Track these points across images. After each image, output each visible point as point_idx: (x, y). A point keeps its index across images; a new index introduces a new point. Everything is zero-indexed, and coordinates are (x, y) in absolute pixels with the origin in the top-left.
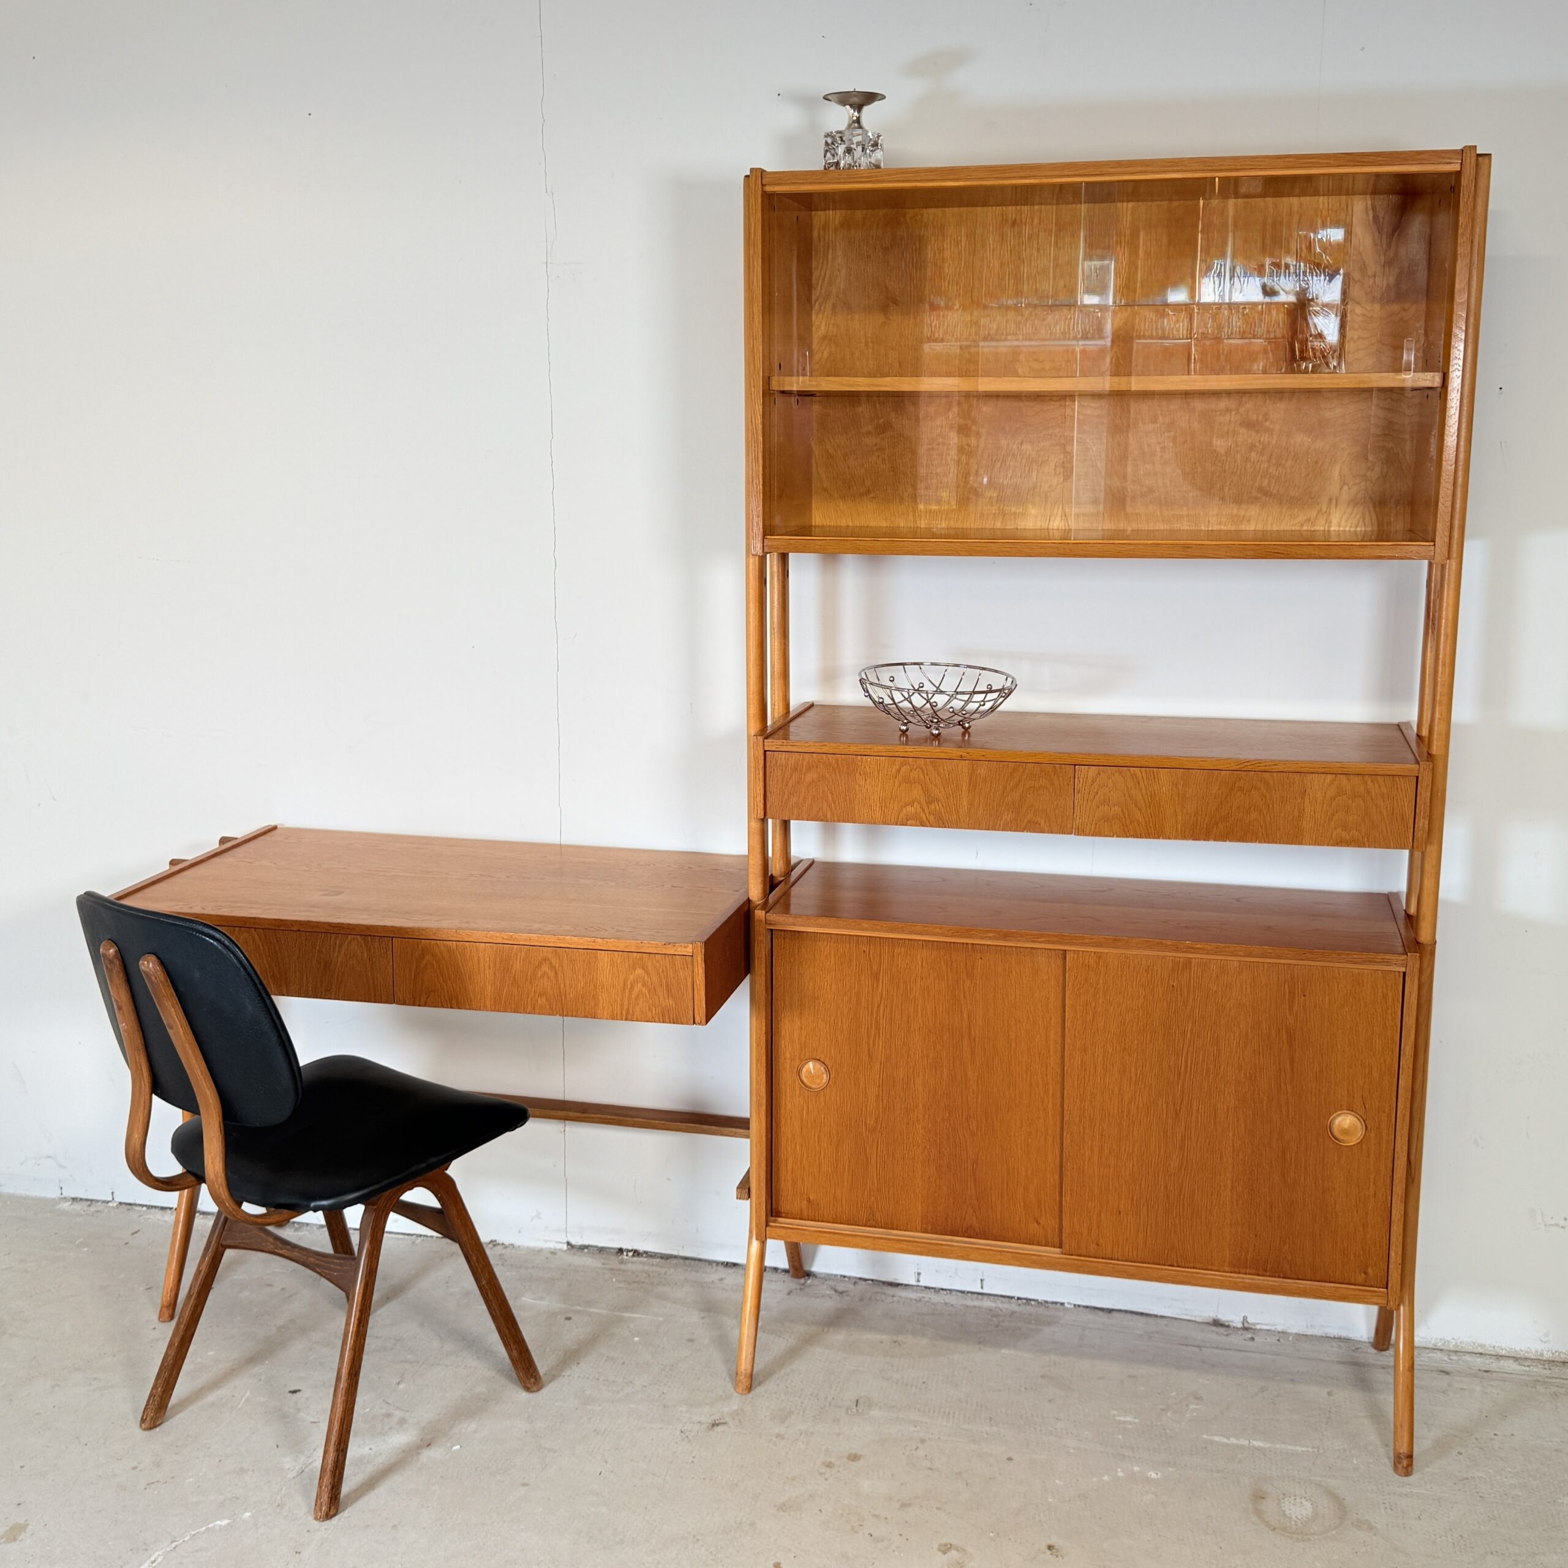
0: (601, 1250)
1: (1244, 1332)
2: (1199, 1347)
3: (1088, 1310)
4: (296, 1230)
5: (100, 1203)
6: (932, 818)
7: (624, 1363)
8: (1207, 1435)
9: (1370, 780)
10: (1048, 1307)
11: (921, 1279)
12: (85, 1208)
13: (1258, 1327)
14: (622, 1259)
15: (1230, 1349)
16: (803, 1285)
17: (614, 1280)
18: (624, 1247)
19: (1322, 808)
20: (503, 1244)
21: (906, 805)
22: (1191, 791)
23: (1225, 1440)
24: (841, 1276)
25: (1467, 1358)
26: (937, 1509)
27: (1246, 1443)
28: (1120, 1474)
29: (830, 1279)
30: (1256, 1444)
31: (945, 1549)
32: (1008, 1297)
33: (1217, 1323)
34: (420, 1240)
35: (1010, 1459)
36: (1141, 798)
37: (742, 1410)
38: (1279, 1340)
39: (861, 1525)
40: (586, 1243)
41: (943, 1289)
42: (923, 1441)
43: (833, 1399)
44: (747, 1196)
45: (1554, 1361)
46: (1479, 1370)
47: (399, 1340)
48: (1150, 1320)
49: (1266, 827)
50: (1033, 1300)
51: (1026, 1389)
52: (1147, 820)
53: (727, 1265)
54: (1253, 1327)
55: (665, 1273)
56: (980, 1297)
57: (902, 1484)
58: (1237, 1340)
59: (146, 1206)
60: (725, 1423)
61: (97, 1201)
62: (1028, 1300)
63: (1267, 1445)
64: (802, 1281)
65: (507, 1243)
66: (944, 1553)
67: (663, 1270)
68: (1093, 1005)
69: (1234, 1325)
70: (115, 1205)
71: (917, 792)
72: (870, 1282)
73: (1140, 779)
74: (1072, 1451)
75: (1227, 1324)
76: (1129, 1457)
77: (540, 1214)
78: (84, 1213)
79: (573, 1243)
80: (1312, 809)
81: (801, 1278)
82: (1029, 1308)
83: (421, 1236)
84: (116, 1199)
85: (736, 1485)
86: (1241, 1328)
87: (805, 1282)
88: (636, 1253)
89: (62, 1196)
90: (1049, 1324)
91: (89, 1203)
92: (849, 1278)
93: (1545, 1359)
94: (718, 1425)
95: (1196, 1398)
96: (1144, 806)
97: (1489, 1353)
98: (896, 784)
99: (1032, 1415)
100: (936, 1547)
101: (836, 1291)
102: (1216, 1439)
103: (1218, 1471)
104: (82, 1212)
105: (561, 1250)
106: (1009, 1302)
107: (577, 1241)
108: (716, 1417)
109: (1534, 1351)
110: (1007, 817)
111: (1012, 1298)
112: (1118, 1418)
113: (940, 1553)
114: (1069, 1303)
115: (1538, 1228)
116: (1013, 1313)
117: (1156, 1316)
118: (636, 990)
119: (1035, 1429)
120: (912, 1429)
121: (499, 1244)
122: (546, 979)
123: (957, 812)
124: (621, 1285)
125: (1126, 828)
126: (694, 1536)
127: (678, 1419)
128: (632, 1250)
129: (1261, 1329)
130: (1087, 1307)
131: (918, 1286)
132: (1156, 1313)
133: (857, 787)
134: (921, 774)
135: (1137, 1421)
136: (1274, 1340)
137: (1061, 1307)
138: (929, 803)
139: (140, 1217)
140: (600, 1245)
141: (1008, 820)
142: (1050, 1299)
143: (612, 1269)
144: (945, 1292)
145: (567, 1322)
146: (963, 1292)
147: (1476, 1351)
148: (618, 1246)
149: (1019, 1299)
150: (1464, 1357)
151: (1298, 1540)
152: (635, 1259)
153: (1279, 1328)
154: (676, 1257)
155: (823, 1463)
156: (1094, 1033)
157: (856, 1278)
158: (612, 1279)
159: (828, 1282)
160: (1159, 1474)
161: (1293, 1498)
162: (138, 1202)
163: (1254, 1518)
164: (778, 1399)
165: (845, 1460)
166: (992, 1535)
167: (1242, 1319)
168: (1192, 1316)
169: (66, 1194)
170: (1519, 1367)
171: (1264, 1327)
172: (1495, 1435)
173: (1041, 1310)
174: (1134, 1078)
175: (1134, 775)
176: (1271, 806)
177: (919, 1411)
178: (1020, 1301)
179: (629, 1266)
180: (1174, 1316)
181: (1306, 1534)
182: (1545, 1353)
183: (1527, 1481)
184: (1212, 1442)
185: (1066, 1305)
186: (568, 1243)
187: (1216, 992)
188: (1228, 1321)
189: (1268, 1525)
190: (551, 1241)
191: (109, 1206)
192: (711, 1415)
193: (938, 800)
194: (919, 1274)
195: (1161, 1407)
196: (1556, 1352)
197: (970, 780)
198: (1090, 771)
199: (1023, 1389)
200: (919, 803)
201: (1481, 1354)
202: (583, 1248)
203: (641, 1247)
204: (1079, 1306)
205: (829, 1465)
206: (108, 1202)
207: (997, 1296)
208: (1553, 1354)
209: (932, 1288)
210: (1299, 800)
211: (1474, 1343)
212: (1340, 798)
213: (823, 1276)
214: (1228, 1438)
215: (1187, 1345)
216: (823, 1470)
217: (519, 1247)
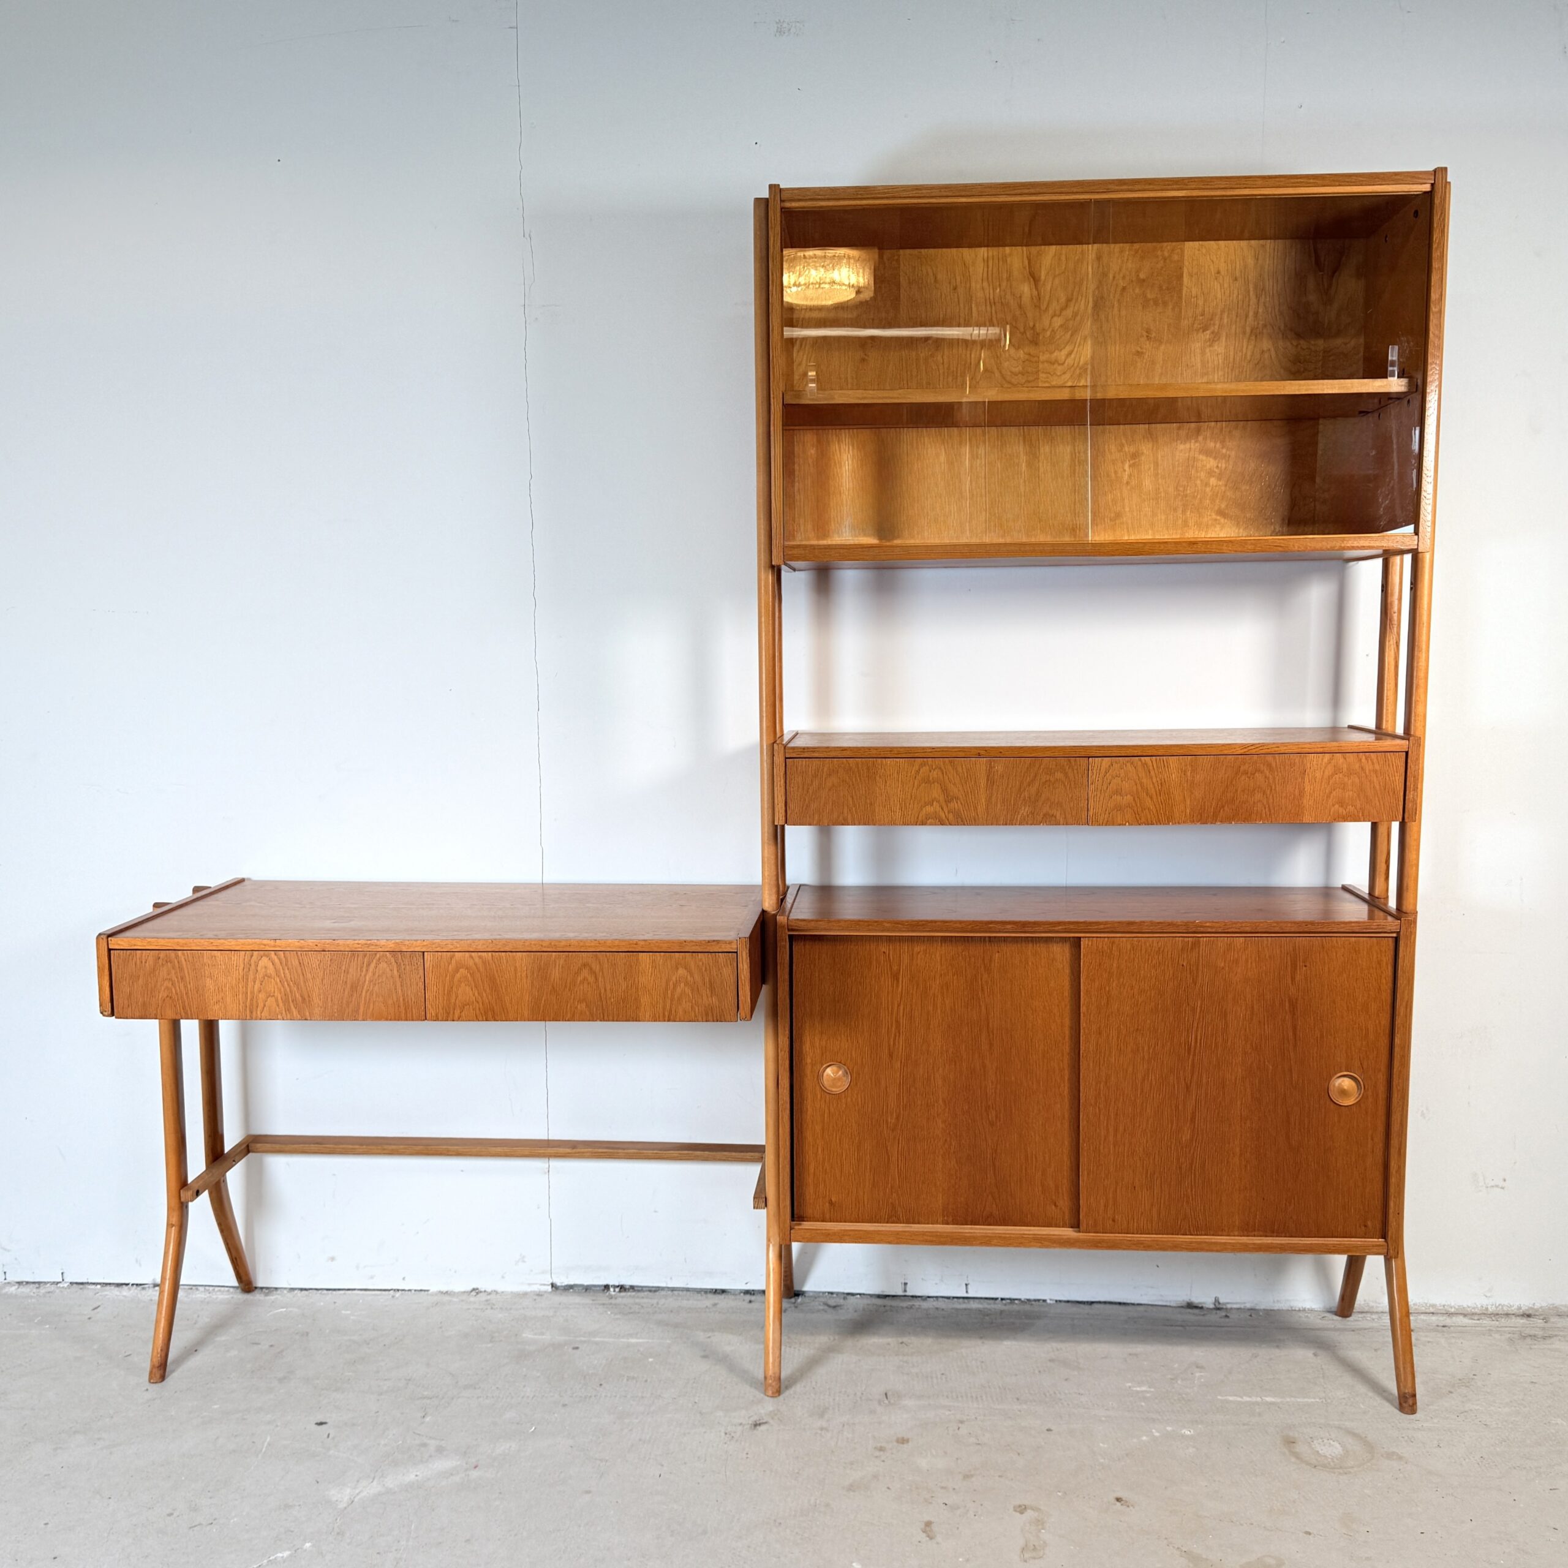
0: (587, 1289)
1: (1218, 1312)
2: (1182, 1326)
3: (1069, 1304)
4: (267, 1295)
5: (48, 1285)
6: (951, 816)
7: (646, 1381)
8: (1222, 1396)
9: (1364, 757)
10: (1032, 1305)
11: (908, 1289)
12: (35, 1290)
13: (1229, 1306)
14: (610, 1295)
15: (1211, 1326)
16: (794, 1303)
17: (609, 1313)
18: (611, 1283)
19: (1321, 786)
20: (485, 1291)
21: (926, 804)
22: (1198, 777)
23: (1239, 1399)
24: (829, 1293)
25: (1422, 1317)
26: (1000, 1476)
27: (1259, 1399)
28: (1157, 1434)
29: (819, 1297)
30: (1269, 1399)
31: (1021, 1509)
32: (992, 1299)
33: (1190, 1306)
34: (398, 1294)
35: (1049, 1430)
36: (1151, 786)
37: (778, 1411)
38: (1251, 1316)
39: (932, 1497)
40: (572, 1283)
41: (929, 1297)
42: (962, 1422)
43: (862, 1394)
44: (764, 1204)
45: (1498, 1314)
46: (1438, 1326)
47: (409, 1380)
48: (1130, 1308)
49: (1269, 807)
50: (1016, 1299)
51: (1040, 1372)
52: (1157, 806)
53: (716, 1292)
54: (1224, 1307)
55: (658, 1303)
56: (966, 1301)
57: (957, 1459)
58: (1214, 1317)
59: (100, 1284)
60: (766, 1423)
61: (46, 1283)
62: (1012, 1300)
63: (1279, 1400)
64: (793, 1300)
65: (489, 1290)
66: (1021, 1513)
67: (655, 1301)
68: (1107, 989)
69: (1207, 1306)
70: (66, 1285)
71: (936, 792)
72: (858, 1296)
73: (1151, 768)
74: (1103, 1419)
75: (1200, 1306)
76: (1158, 1419)
77: (524, 1257)
78: (35, 1295)
79: (559, 1284)
80: (1312, 787)
81: (791, 1298)
82: (1015, 1306)
83: (398, 1290)
84: (65, 1280)
85: (798, 1473)
86: (1214, 1309)
87: (796, 1301)
88: (622, 1288)
89: (6, 1281)
90: (1039, 1317)
91: (37, 1285)
92: (838, 1294)
93: (1489, 1313)
94: (760, 1424)
95: (1197, 1367)
96: (1154, 794)
97: (1439, 1312)
98: (916, 784)
99: (1055, 1393)
100: (1012, 1509)
101: (829, 1306)
102: (1231, 1398)
103: (1244, 1425)
104: (32, 1294)
105: (546, 1292)
106: (995, 1304)
107: (561, 1281)
108: (755, 1418)
109: (1479, 1306)
110: (1024, 811)
111: (997, 1299)
112: (1135, 1389)
113: (1018, 1514)
114: (1051, 1300)
115: (1480, 1191)
116: (1002, 1312)
117: (1133, 1304)
118: (679, 990)
119: (1062, 1404)
120: (947, 1413)
121: (481, 1292)
122: (585, 985)
123: (976, 808)
124: (617, 1316)
125: (1137, 816)
126: (775, 1521)
127: (719, 1423)
128: (618, 1286)
129: (1231, 1309)
130: (1068, 1302)
131: (905, 1296)
132: (1133, 1302)
133: (877, 789)
134: (940, 773)
135: (1152, 1390)
136: (1247, 1315)
137: (1044, 1303)
138: (947, 802)
139: (95, 1294)
140: (586, 1283)
141: (1025, 814)
142: (1032, 1298)
143: (604, 1304)
144: (932, 1299)
145: (575, 1351)
146: (948, 1298)
147: (1428, 1311)
148: (605, 1283)
149: (1002, 1299)
150: (1419, 1317)
151: (1340, 1474)
152: (623, 1294)
153: (1248, 1306)
154: (663, 1289)
155: (875, 1448)
156: (1109, 1016)
157: (844, 1293)
158: (606, 1312)
159: (817, 1299)
160: (1192, 1431)
161: (1320, 1440)
162: (90, 1281)
163: (1293, 1460)
164: (808, 1398)
165: (895, 1443)
166: (1059, 1494)
167: (1214, 1300)
168: (1167, 1301)
169: (9, 1279)
170: (1470, 1321)
171: (1235, 1306)
172: (1474, 1375)
173: (1027, 1307)
174: (1146, 1057)
175: (1145, 765)
176: (1273, 788)
177: (947, 1397)
178: (1004, 1302)
179: (619, 1300)
180: (1150, 1303)
181: (1346, 1468)
182: (1489, 1307)
183: (1518, 1409)
184: (1228, 1402)
185: (1048, 1301)
186: (553, 1285)
187: (1223, 968)
188: (1200, 1303)
189: (1308, 1464)
190: (536, 1284)
191: (60, 1287)
192: (749, 1418)
193: (957, 798)
194: (906, 1284)
195: (1169, 1376)
196: (1499, 1305)
197: (988, 776)
198: (1104, 763)
199: (1037, 1372)
200: (938, 802)
201: (1433, 1313)
202: (569, 1288)
203: (627, 1282)
204: (1060, 1301)
205: (881, 1449)
206: (58, 1283)
207: (981, 1298)
208: (1497, 1307)
209: (919, 1297)
210: (1300, 780)
211: (1426, 1304)
212: (1337, 776)
213: (811, 1294)
214: (1242, 1398)
215: (1172, 1326)
216: (877, 1453)
217: (503, 1292)
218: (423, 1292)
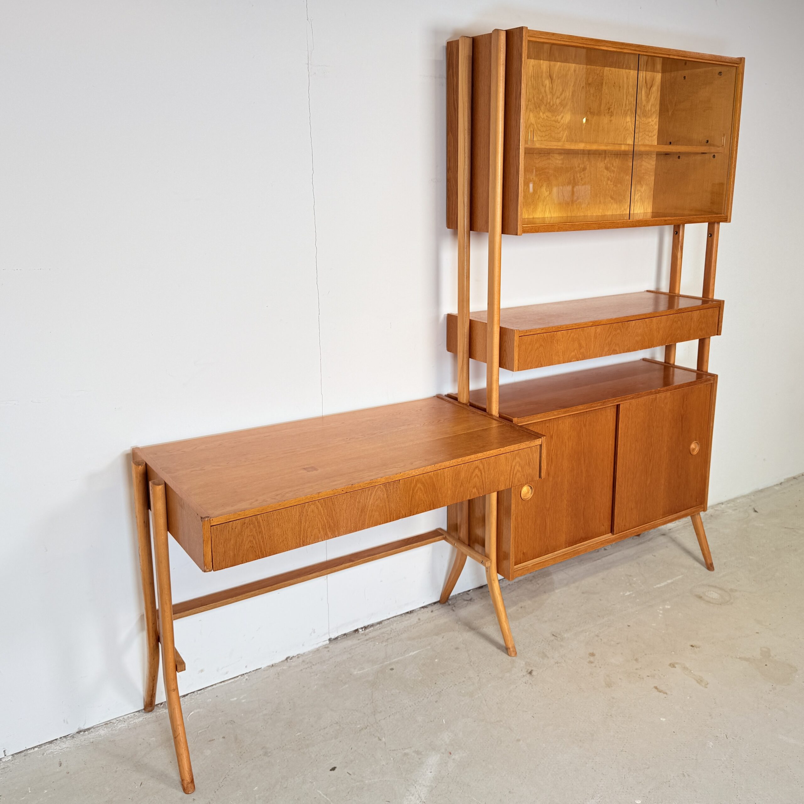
0: (346, 635)
14: (362, 633)
18: (358, 628)
40: (339, 635)
60: (531, 671)
71: (576, 345)
77: (314, 630)
88: (365, 628)
98: (569, 342)
105: (327, 645)
107: (333, 636)
118: (516, 470)
122: (476, 478)
123: (590, 351)
127: (514, 679)
133: (554, 347)
134: (578, 336)
138: (580, 349)
140: (346, 632)
148: (354, 629)
186: (330, 639)
190: (320, 642)
193: (583, 347)
197: (595, 335)
200: (577, 350)
202: (337, 638)
203: (365, 624)
217: (304, 653)
218: (258, 670)
